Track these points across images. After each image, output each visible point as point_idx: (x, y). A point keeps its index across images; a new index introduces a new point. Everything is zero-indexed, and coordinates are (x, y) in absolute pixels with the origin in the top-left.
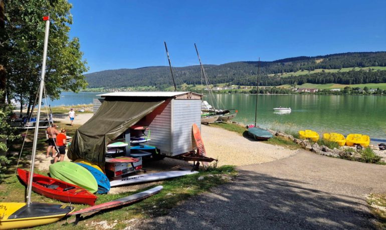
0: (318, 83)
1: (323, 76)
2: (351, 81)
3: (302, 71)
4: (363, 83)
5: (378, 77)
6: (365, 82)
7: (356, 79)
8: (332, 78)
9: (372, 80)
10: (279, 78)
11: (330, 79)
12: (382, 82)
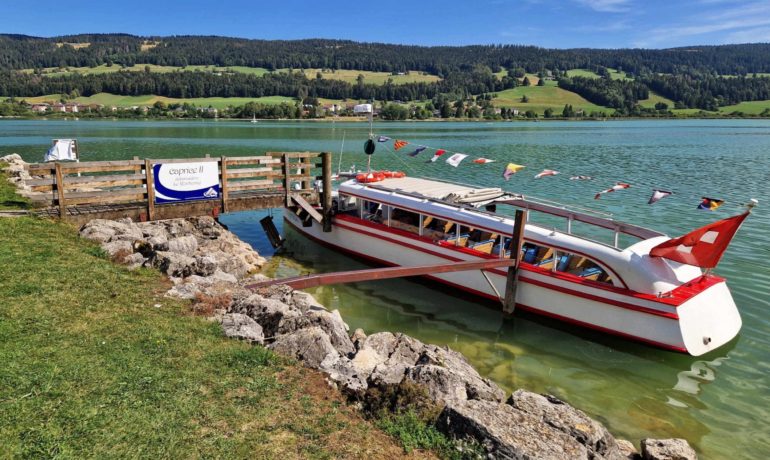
0: (124, 93)
1: (135, 78)
2: (183, 92)
3: (108, 66)
4: (205, 97)
5: (226, 86)
6: (207, 95)
7: (192, 87)
8: (152, 84)
9: (219, 90)
10: (40, 80)
11: (146, 85)
12: (234, 96)
